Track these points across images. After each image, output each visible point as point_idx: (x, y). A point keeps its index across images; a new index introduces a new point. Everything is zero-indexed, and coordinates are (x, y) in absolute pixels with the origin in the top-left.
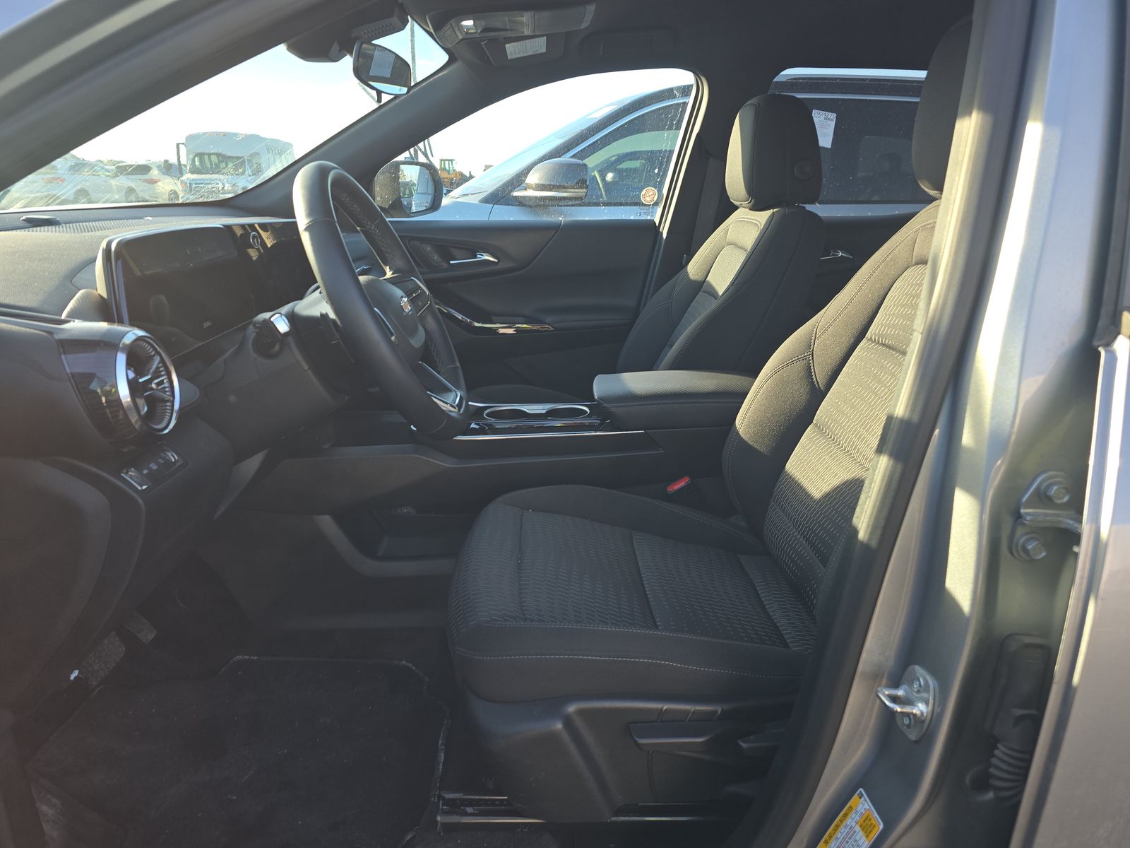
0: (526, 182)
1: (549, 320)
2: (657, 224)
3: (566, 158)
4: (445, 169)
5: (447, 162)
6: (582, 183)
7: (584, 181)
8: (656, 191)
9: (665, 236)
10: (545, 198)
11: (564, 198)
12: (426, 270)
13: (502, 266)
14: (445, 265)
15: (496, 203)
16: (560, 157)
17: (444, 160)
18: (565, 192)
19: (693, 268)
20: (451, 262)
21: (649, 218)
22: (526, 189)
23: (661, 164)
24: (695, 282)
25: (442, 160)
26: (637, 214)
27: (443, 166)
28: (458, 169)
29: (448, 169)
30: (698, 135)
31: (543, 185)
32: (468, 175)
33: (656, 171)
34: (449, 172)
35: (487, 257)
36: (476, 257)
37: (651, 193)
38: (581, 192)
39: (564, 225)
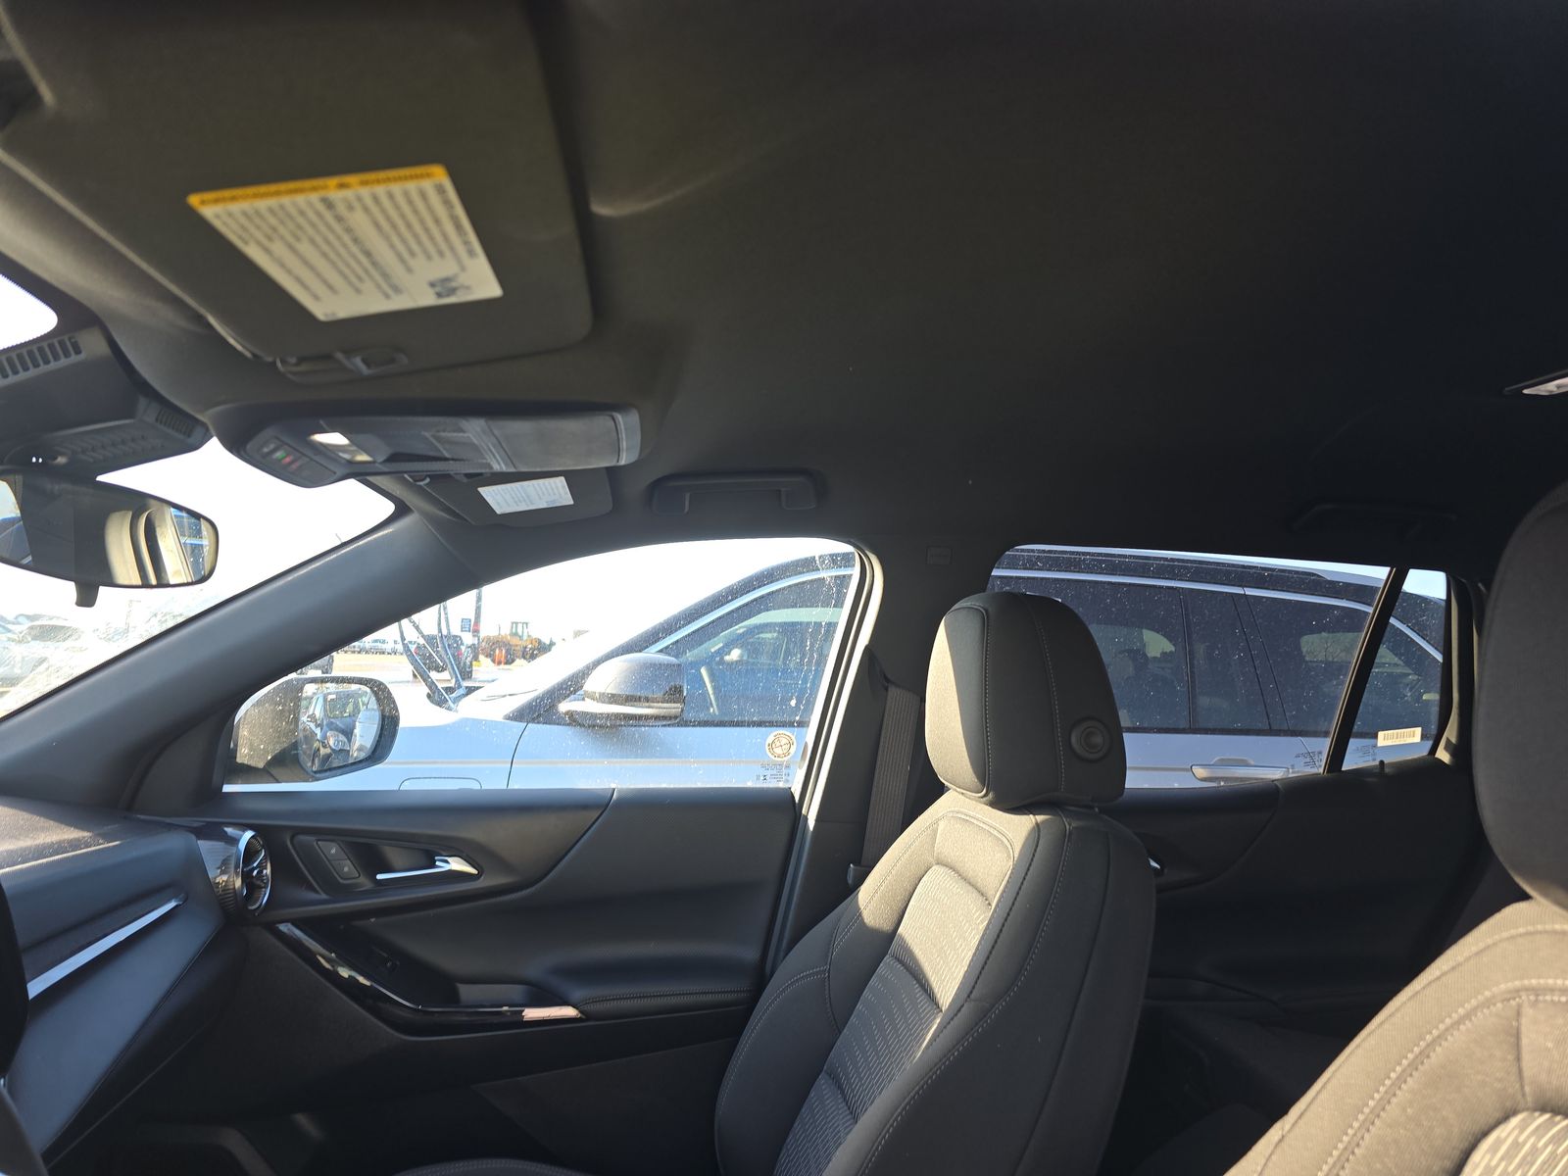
0: (584, 688)
1: (578, 994)
2: (797, 799)
3: (651, 654)
4: (516, 634)
5: (520, 626)
6: (675, 694)
7: (678, 690)
8: (793, 738)
9: (811, 824)
10: (617, 716)
11: (647, 717)
12: (324, 896)
13: (484, 883)
14: (364, 882)
15: (533, 720)
16: (640, 651)
17: (517, 623)
18: (649, 707)
19: (872, 898)
20: (380, 877)
21: (781, 785)
22: (583, 699)
23: (802, 691)
24: (875, 933)
25: (513, 623)
26: (758, 777)
27: (514, 630)
28: (535, 635)
29: (520, 634)
30: (867, 649)
31: (613, 695)
32: (548, 643)
33: (793, 703)
34: (521, 638)
35: (456, 864)
36: (433, 866)
37: (784, 741)
38: (674, 708)
39: (618, 799)
